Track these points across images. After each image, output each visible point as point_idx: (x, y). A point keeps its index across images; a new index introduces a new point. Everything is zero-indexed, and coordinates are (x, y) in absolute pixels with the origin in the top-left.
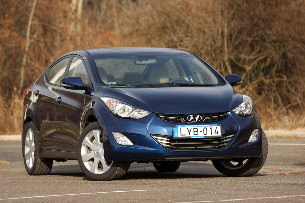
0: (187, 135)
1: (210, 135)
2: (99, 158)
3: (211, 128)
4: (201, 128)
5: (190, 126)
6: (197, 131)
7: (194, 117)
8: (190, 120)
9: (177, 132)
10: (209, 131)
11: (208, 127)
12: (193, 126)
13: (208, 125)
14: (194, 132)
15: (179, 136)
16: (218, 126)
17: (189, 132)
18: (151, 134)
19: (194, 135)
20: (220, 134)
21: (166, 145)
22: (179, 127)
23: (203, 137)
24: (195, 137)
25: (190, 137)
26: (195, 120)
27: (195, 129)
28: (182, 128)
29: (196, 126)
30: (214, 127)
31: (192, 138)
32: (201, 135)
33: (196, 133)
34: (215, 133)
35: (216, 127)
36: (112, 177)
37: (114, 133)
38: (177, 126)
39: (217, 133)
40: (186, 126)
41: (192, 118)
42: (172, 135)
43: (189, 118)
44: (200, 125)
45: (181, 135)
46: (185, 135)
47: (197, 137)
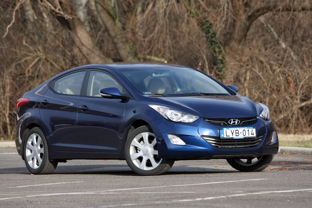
0: (231, 136)
1: (248, 136)
2: (148, 157)
3: (248, 130)
4: (241, 130)
5: (233, 128)
6: (238, 133)
7: (234, 121)
8: (231, 124)
9: (224, 134)
10: (247, 132)
11: (246, 129)
12: (235, 128)
13: (246, 128)
14: (236, 133)
15: (225, 137)
16: (253, 128)
17: (233, 134)
18: (202, 135)
19: (236, 136)
20: (255, 135)
21: (214, 145)
22: (225, 129)
23: (243, 138)
24: (237, 138)
25: (233, 138)
26: (235, 123)
27: (236, 131)
28: (227, 130)
29: (237, 128)
30: (250, 130)
31: (234, 138)
32: (241, 136)
33: (237, 134)
34: (252, 134)
35: (252, 129)
36: (161, 172)
37: (168, 135)
38: (223, 128)
39: (253, 134)
40: (230, 128)
41: (232, 122)
42: (218, 136)
43: (230, 122)
44: (240, 128)
45: (227, 136)
46: (229, 136)
47: (238, 138)
